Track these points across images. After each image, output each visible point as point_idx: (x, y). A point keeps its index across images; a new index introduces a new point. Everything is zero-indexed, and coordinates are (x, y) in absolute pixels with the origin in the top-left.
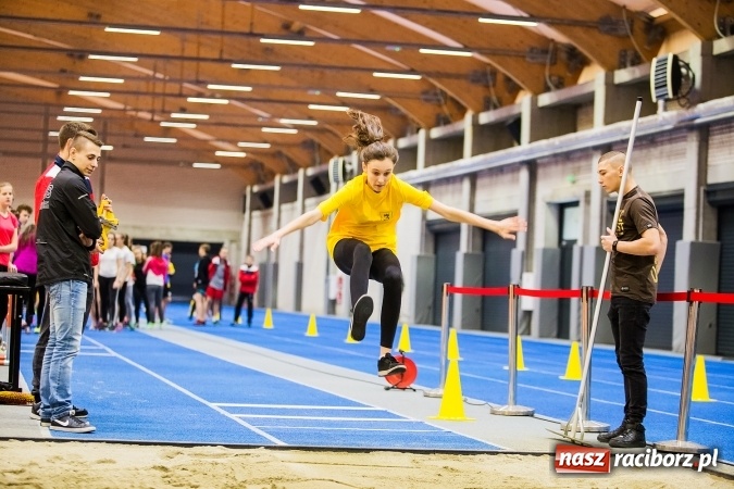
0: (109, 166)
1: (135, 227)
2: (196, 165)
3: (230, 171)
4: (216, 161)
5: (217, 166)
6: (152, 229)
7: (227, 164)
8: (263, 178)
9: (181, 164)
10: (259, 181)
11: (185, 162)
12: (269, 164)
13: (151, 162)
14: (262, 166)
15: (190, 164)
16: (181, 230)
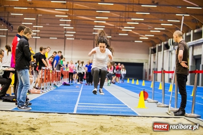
1: (119, 59)
2: (136, 41)
3: (145, 43)
4: (141, 40)
5: (141, 42)
6: (124, 59)
7: (144, 41)
10: (153, 46)
11: (132, 41)
13: (123, 41)
14: (154, 42)
15: (134, 41)
16: (132, 59)
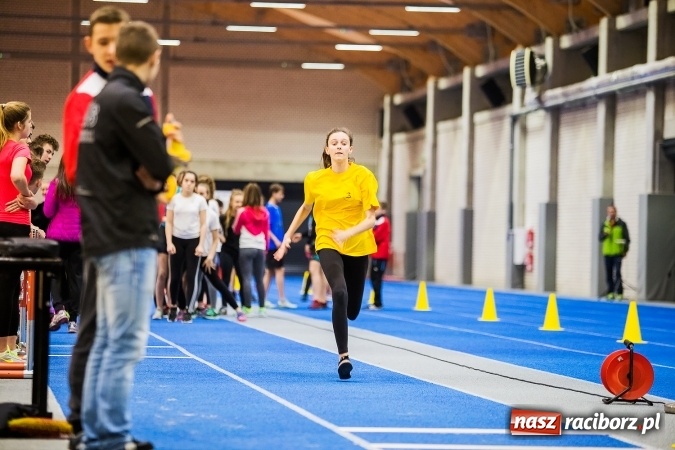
0: (175, 71)
1: (216, 163)
2: (306, 66)
3: (357, 73)
4: (337, 58)
5: (339, 67)
6: (243, 164)
7: (353, 62)
8: (408, 83)
9: (284, 65)
10: (403, 88)
11: (289, 62)
12: (417, 60)
13: (238, 63)
14: (406, 63)
15: (297, 65)
16: (287, 164)
